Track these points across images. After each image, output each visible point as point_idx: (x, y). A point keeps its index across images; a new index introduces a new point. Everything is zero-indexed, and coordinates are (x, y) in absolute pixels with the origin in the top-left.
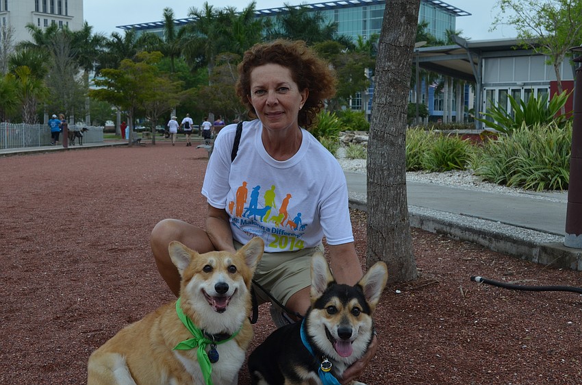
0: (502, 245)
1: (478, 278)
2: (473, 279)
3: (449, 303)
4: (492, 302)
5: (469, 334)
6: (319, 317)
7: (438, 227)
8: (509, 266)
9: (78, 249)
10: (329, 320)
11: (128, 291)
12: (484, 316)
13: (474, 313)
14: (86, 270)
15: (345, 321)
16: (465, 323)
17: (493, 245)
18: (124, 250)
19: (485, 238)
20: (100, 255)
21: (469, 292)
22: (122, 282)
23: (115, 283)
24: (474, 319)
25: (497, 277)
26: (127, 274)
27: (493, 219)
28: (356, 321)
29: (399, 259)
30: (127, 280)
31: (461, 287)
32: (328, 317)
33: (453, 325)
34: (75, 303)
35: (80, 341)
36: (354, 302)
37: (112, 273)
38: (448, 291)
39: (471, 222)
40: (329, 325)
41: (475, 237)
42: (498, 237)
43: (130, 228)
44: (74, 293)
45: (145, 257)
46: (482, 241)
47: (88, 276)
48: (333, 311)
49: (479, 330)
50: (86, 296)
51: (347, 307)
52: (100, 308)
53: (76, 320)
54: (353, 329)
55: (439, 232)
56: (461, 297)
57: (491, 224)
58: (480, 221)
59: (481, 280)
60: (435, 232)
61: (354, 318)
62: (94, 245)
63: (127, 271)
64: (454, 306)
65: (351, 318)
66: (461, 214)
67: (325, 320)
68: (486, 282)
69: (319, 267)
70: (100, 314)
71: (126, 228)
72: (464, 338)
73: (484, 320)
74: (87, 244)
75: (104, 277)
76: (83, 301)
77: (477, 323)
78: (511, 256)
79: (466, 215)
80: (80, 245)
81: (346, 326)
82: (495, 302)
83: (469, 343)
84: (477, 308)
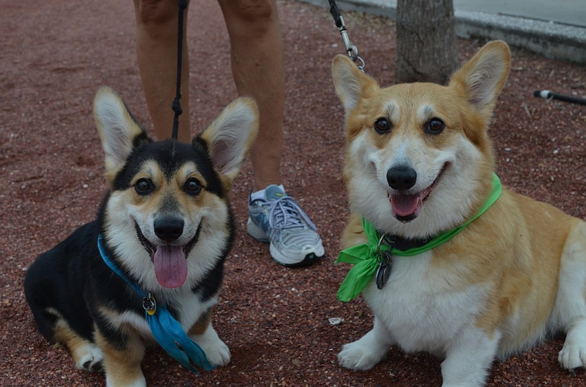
0: (561, 50)
1: (545, 93)
2: (537, 94)
3: (512, 127)
4: (571, 125)
5: (551, 169)
6: (122, 206)
7: (473, 30)
8: (574, 76)
9: (15, 71)
10: (140, 207)
11: (79, 122)
12: (565, 144)
13: (549, 141)
14: (24, 97)
15: (169, 204)
16: (541, 154)
17: (549, 51)
18: (74, 70)
19: (537, 42)
20: (43, 77)
21: (536, 111)
22: (70, 110)
23: (62, 112)
24: (552, 148)
25: (565, 91)
26: (77, 100)
27: (543, 18)
28: (194, 207)
29: (441, 70)
30: (77, 107)
31: (524, 105)
32: (138, 202)
33: (526, 157)
34: (7, 140)
35: (10, 194)
36: (188, 169)
37: (58, 100)
38: (509, 110)
39: (516, 22)
40: (139, 217)
41: (524, 42)
42: (555, 40)
43: (82, 42)
44: (5, 127)
45: (101, 77)
46: (532, 46)
47: (26, 105)
48: (146, 188)
49: (562, 163)
50: (21, 130)
51: (173, 180)
52: (40, 147)
53: (7, 164)
54: (186, 221)
55: (473, 37)
56: (528, 119)
57: (543, 24)
58: (526, 21)
59: (549, 96)
60: (467, 37)
61: (190, 198)
62: (35, 65)
63: (76, 96)
64: (520, 131)
65: (181, 198)
66: (500, 14)
67: (133, 209)
68: (557, 98)
69: (110, 114)
70: (40, 155)
71: (76, 43)
72: (545, 174)
73: (567, 148)
74: (27, 64)
75: (47, 104)
76: (18, 137)
77: (558, 154)
78: (574, 64)
79: (506, 15)
80: (18, 65)
81: (170, 214)
82: (576, 124)
83: (554, 182)
84: (553, 132)
